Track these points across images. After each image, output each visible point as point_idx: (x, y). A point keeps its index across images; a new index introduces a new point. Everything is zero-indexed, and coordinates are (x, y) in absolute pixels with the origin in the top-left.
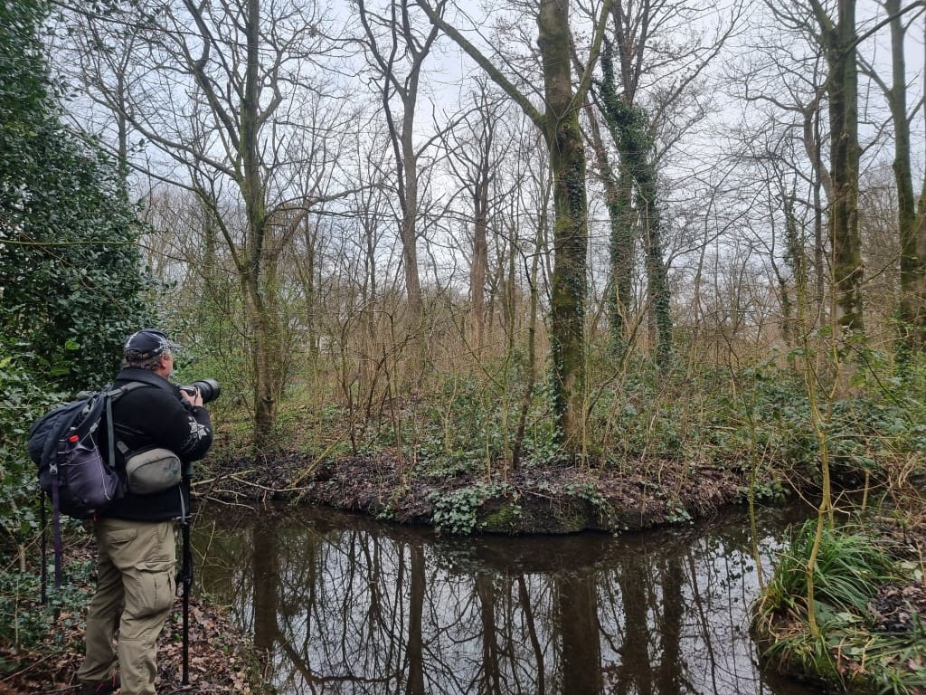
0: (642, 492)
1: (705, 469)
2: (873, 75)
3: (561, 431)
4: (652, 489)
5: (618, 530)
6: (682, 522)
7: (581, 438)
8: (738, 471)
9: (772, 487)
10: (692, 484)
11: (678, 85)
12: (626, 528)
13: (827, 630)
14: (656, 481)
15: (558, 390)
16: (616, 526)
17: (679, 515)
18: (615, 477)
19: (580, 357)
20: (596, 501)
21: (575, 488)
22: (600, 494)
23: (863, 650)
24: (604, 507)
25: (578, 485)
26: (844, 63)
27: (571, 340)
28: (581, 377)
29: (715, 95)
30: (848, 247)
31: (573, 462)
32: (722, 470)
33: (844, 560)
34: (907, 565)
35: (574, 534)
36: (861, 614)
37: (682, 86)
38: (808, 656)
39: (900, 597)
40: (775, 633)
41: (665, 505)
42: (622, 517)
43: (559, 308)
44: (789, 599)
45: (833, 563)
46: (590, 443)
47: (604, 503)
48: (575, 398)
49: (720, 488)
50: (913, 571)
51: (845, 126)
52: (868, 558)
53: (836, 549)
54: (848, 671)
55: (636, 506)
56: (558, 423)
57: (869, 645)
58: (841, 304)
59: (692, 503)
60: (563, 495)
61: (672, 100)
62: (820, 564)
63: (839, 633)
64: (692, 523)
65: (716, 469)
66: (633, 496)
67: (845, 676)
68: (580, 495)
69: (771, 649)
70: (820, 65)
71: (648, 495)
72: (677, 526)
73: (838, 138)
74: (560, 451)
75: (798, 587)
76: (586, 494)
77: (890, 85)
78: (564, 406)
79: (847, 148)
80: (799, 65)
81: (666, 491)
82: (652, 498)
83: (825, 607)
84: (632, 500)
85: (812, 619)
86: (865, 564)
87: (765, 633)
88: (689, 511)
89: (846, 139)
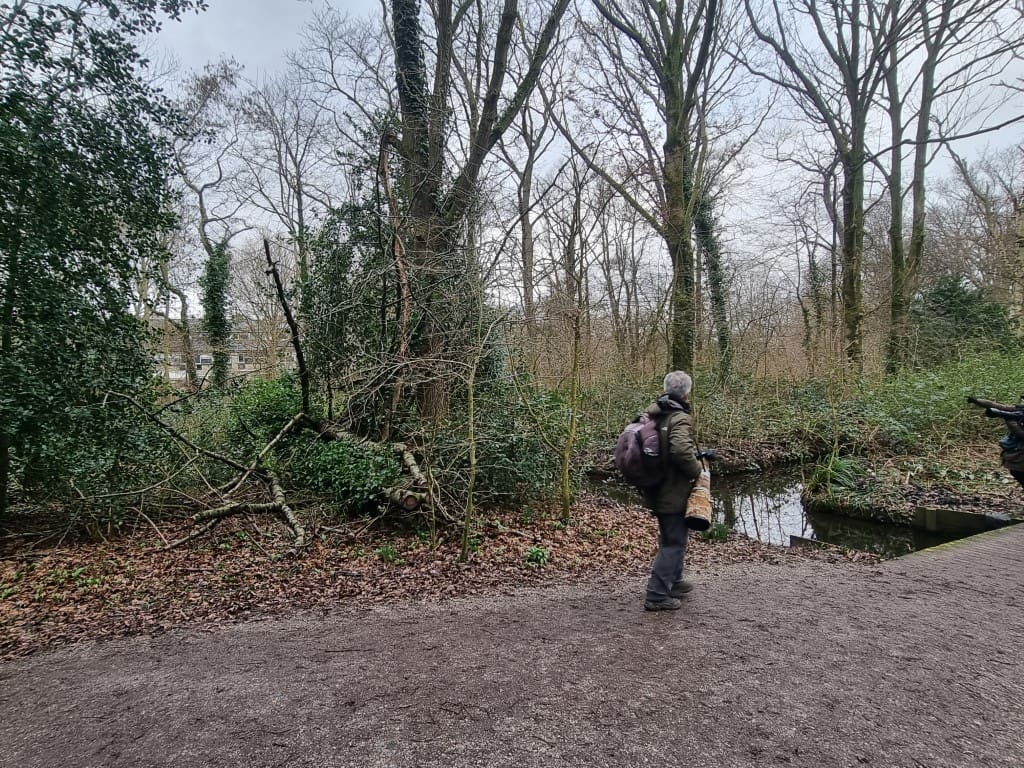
2: (877, 164)
6: (755, 470)
13: (834, 492)
17: (753, 466)
23: (848, 497)
34: (869, 470)
36: (849, 487)
39: (864, 480)
40: (813, 497)
41: (745, 461)
44: (820, 484)
49: (773, 453)
50: (871, 473)
52: (853, 468)
54: (842, 505)
57: (851, 495)
59: (760, 460)
63: (840, 493)
64: (760, 470)
75: (824, 479)
77: (889, 172)
83: (835, 485)
85: (829, 490)
86: (851, 470)
87: (808, 498)
88: (758, 464)
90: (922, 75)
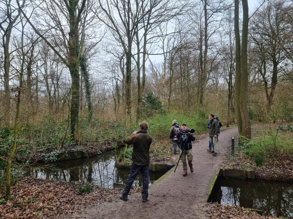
1: (103, 143)
3: (73, 138)
7: (79, 139)
8: (109, 143)
9: (115, 146)
12: (90, 156)
14: (94, 147)
15: (72, 128)
17: (99, 152)
19: (77, 121)
24: (85, 152)
27: (76, 117)
30: (129, 97)
31: (77, 144)
32: (106, 143)
35: (79, 158)
38: (124, 165)
41: (97, 151)
45: (127, 153)
48: (76, 130)
49: (106, 147)
51: (129, 72)
54: (129, 165)
55: (91, 152)
59: (101, 150)
60: (77, 151)
63: (128, 161)
64: (102, 154)
68: (80, 150)
72: (99, 155)
74: (73, 142)
75: (123, 156)
78: (74, 132)
79: (129, 77)
82: (94, 150)
85: (125, 160)
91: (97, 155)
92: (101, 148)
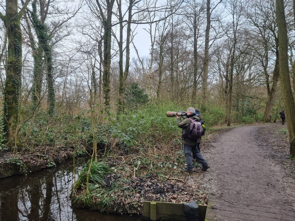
0: (38, 158)
1: (62, 148)
2: (115, 37)
3: (6, 139)
4: (42, 156)
5: (27, 173)
6: (52, 166)
7: (14, 141)
8: (73, 148)
9: (82, 151)
10: (57, 153)
11: (61, 22)
12: (31, 172)
13: (91, 191)
14: (44, 154)
15: (5, 123)
16: (27, 172)
17: (51, 164)
18: (28, 154)
19: (16, 111)
20: (18, 164)
21: (10, 160)
22: (21, 161)
23: (100, 194)
24: (22, 165)
25: (11, 159)
26: (108, 31)
27: (13, 104)
28: (16, 118)
29: (73, 29)
30: (107, 82)
31: (10, 150)
32: (68, 148)
33: (98, 170)
34: (113, 168)
35: (8, 177)
36: (101, 184)
37: (62, 23)
38: (85, 200)
39: (110, 177)
40: (77, 195)
41: (47, 161)
42: (29, 168)
43: (7, 91)
44: (82, 184)
45: (94, 171)
46: (18, 142)
47: (22, 164)
48: (13, 126)
49: (66, 153)
50: (114, 169)
51: (108, 49)
52: (104, 168)
53: (96, 167)
54: (96, 201)
55: (35, 163)
56: (5, 136)
57: (102, 192)
58: (105, 98)
59: (57, 159)
60: (5, 163)
61: (58, 26)
62: (91, 172)
63: (94, 191)
64: (56, 166)
65: (66, 148)
66: (35, 160)
67: (95, 203)
68: (12, 162)
69: (75, 201)
70: (102, 30)
71: (41, 159)
72: (51, 168)
73: (106, 52)
74: (5, 147)
75: (85, 180)
76: (15, 162)
77: (119, 41)
78: (8, 129)
79: (108, 55)
80: (97, 28)
81: (47, 156)
82: (42, 160)
83: (91, 184)
84: (34, 161)
85: (87, 189)
86: (103, 170)
87: (74, 196)
88: (55, 162)
89: (108, 53)
90: (128, 11)
91: (47, 168)
92: (56, 156)
